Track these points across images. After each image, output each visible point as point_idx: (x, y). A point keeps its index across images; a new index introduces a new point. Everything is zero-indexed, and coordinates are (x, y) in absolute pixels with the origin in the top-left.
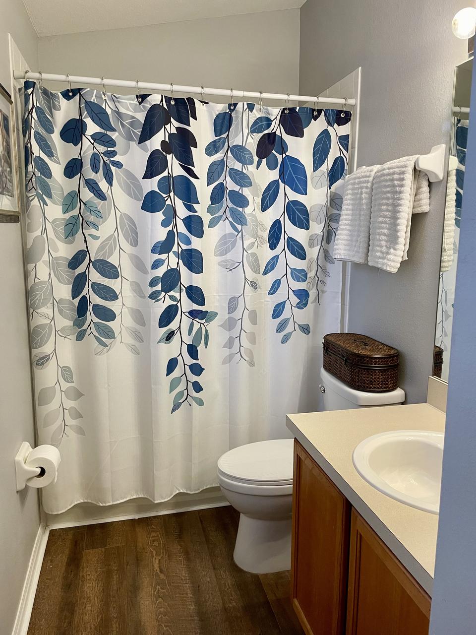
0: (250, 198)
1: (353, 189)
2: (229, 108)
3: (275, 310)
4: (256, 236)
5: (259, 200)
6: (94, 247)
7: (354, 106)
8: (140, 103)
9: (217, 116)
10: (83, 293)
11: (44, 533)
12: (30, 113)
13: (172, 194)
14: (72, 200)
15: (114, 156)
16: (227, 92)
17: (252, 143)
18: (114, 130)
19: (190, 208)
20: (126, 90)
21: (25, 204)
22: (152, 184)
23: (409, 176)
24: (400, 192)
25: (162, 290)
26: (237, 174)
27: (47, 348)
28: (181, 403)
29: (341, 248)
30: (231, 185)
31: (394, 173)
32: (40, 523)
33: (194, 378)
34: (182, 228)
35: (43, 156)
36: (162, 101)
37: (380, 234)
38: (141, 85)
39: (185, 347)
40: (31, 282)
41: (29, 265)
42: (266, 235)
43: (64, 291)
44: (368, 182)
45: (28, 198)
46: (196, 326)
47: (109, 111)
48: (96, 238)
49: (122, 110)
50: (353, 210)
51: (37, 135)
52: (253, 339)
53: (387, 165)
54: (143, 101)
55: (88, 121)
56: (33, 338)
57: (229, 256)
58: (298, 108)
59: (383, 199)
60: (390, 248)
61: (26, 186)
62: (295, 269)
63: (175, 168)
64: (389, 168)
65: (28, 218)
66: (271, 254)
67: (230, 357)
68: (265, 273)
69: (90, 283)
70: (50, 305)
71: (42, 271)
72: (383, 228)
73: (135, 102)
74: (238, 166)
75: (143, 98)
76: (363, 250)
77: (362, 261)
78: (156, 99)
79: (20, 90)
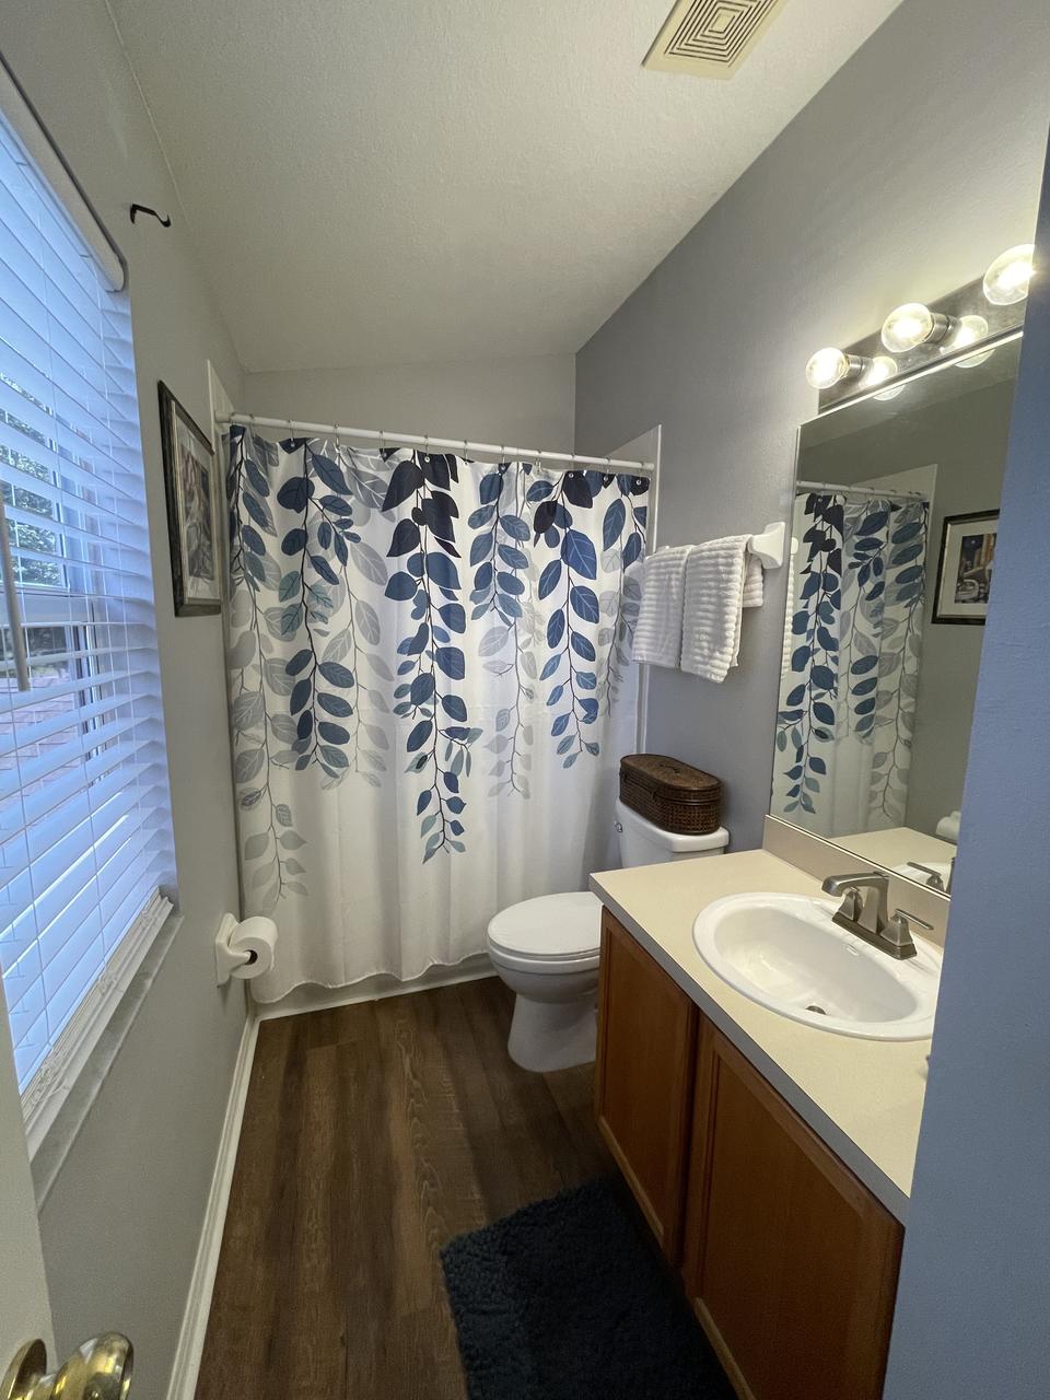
0: (526, 583)
1: (657, 574)
2: (500, 469)
3: (555, 725)
4: (532, 630)
5: (536, 585)
6: (322, 646)
7: (652, 472)
8: (385, 459)
9: (484, 478)
10: (306, 708)
11: (252, 1026)
12: (238, 468)
13: (425, 577)
14: (292, 584)
15: (350, 526)
16: (498, 449)
17: (528, 513)
18: (349, 493)
19: (449, 595)
20: (366, 443)
21: (229, 590)
22: (400, 564)
23: (739, 562)
24: (729, 581)
25: (413, 702)
26: (511, 552)
27: (258, 783)
28: (435, 850)
29: (644, 648)
30: (500, 566)
31: (717, 556)
32: (247, 1013)
33: (451, 816)
34: (438, 621)
35: (254, 525)
36: (414, 457)
37: (699, 633)
38: (387, 436)
39: (441, 777)
40: (235, 695)
41: (232, 671)
42: (544, 629)
43: (279, 704)
44: (679, 566)
45: (232, 581)
46: (456, 749)
47: (343, 469)
48: (324, 634)
49: (362, 468)
50: (658, 600)
51: (247, 497)
52: (528, 762)
53: (706, 545)
54: (388, 456)
55: (317, 481)
56: (238, 768)
57: (497, 656)
58: (585, 472)
59: (703, 588)
60: (714, 651)
61: (231, 565)
62: (581, 673)
63: (429, 543)
64: (710, 550)
65: (234, 607)
66: (551, 653)
67: (500, 786)
68: (542, 678)
69: (316, 694)
70: (261, 724)
71: (251, 679)
72: (704, 625)
73: (379, 457)
74: (511, 542)
75: (388, 453)
76: (673, 652)
77: (672, 665)
78: (406, 454)
79: (224, 437)
